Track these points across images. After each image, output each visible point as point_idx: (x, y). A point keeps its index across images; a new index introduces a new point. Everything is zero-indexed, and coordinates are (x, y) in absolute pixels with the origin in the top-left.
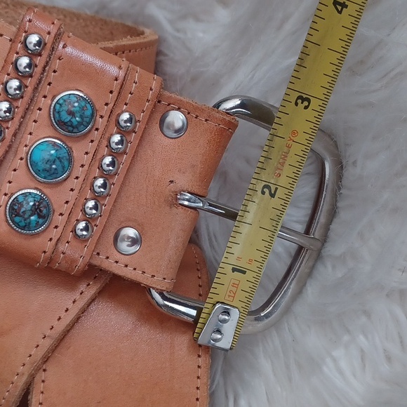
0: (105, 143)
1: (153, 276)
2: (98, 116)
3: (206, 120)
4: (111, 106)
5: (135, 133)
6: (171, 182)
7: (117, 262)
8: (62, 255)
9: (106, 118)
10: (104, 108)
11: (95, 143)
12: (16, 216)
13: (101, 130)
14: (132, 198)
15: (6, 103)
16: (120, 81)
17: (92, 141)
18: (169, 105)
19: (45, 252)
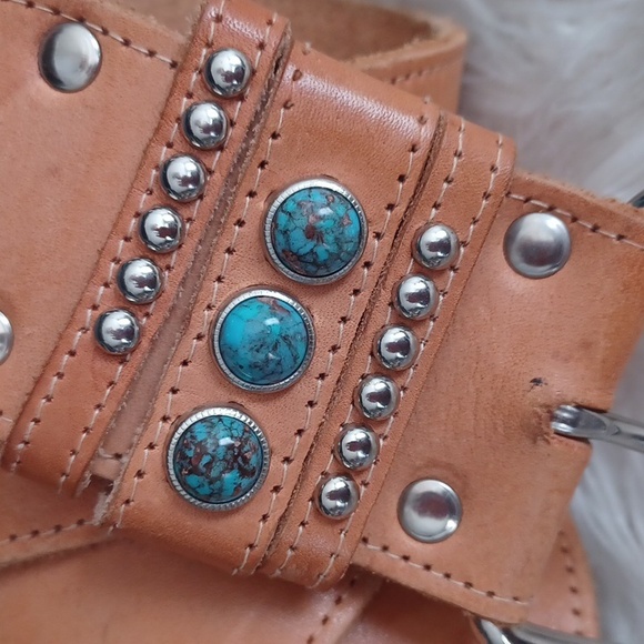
0: (385, 296)
1: (491, 594)
2: (371, 235)
3: (620, 237)
4: (400, 210)
5: (455, 270)
6: (537, 381)
7: (406, 558)
8: (289, 553)
9: (388, 239)
10: (384, 216)
11: (365, 296)
12: (190, 472)
13: (377, 266)
14: (443, 416)
15: (164, 211)
16: (421, 152)
17: (356, 292)
18: (527, 200)
19: (251, 546)
